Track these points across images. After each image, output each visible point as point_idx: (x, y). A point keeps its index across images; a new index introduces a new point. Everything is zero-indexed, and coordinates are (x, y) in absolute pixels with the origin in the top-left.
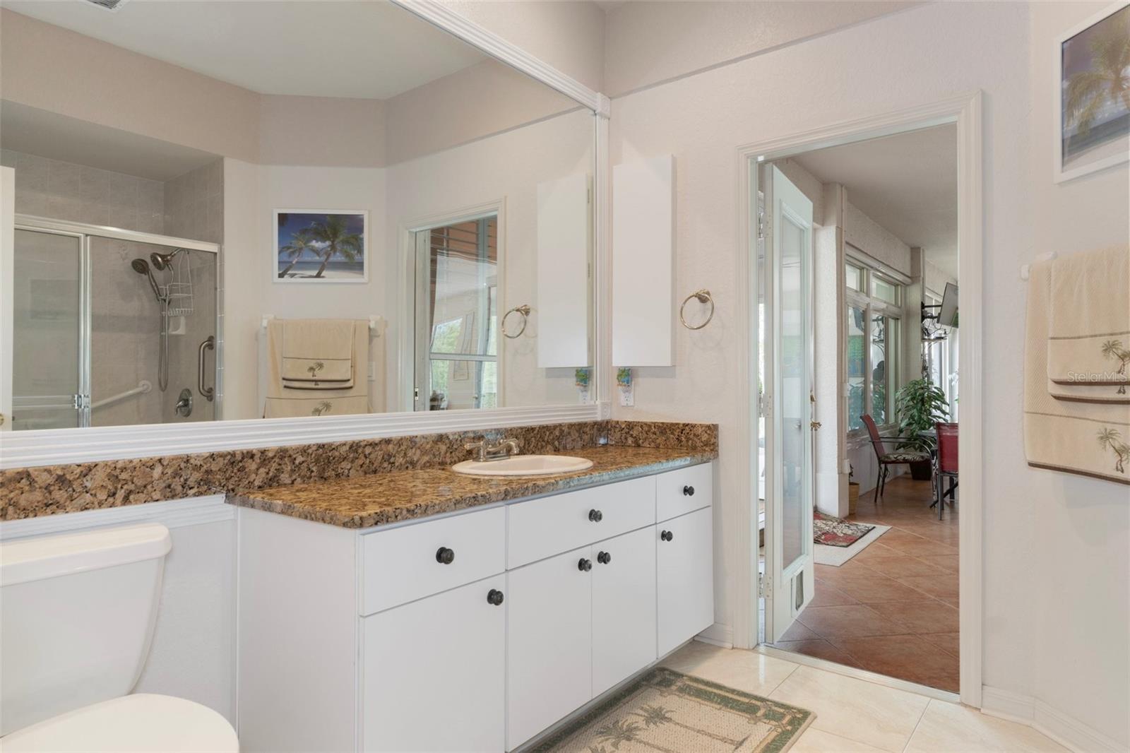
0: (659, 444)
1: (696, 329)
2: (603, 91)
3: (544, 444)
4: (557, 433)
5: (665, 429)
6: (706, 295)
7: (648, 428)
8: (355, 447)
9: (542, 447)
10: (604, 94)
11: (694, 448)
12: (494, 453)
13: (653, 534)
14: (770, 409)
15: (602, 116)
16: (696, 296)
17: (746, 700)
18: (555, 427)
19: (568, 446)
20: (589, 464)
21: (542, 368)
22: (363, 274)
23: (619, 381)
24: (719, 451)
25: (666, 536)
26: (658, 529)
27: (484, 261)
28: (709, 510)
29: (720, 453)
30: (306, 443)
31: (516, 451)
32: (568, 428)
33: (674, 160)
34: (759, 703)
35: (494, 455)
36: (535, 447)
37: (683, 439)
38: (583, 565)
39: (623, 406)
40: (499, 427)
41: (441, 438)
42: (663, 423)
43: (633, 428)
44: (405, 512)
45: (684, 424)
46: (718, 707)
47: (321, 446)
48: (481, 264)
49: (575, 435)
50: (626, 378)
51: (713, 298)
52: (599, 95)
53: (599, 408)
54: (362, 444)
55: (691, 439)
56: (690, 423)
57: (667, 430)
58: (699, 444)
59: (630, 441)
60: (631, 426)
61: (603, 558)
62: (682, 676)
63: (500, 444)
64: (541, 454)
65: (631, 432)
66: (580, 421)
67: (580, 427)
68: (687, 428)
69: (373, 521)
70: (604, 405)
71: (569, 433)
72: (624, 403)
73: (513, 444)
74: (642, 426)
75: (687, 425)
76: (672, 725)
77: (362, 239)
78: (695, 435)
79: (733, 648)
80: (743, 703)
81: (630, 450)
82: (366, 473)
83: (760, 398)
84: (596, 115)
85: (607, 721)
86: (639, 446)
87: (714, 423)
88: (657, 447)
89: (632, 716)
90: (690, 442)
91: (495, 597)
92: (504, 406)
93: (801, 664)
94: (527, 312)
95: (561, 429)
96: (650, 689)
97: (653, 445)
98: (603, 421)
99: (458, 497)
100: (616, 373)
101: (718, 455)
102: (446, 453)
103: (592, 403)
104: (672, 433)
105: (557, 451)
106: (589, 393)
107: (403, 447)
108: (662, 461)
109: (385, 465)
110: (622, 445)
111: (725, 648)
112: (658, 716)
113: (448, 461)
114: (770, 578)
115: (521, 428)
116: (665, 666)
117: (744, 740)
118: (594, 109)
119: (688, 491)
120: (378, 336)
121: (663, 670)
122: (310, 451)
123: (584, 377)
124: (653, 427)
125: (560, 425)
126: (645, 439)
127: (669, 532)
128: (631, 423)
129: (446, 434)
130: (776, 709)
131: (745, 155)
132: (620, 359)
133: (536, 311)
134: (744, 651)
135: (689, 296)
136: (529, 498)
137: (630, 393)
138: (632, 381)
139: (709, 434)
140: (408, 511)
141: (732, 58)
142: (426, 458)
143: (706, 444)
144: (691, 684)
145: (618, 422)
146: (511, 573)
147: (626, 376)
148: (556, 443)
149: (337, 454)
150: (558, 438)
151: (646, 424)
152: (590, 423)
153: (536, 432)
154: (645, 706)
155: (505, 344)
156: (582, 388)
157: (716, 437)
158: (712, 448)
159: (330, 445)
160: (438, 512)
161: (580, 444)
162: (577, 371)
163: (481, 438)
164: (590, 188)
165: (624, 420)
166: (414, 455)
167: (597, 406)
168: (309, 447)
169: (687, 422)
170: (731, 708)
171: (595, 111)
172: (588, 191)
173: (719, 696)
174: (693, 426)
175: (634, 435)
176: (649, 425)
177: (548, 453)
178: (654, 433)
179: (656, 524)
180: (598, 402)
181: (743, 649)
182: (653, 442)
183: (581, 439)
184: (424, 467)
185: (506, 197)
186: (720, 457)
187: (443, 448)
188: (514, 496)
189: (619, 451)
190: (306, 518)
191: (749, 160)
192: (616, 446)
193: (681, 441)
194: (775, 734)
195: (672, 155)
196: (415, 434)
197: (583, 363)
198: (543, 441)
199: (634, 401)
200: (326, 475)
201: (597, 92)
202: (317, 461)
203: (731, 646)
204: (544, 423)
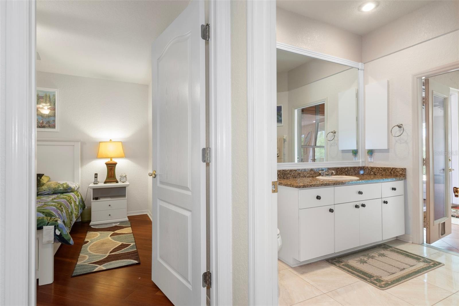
0: (383, 174)
1: (397, 137)
2: (361, 62)
3: (342, 173)
4: (346, 170)
5: (385, 169)
6: (401, 125)
7: (378, 169)
8: (291, 171)
9: (342, 174)
10: (362, 63)
11: (397, 176)
12: (328, 174)
13: (380, 201)
14: (428, 163)
15: (361, 70)
16: (397, 126)
17: (416, 257)
18: (346, 168)
19: (350, 174)
20: (358, 178)
21: (340, 150)
22: (282, 123)
23: (368, 154)
24: (407, 177)
25: (386, 202)
26: (382, 200)
27: (318, 115)
28: (403, 197)
29: (407, 178)
30: (280, 169)
31: (334, 174)
32: (350, 168)
33: (388, 82)
34: (421, 258)
35: (328, 175)
36: (340, 173)
37: (392, 173)
38: (357, 206)
39: (369, 162)
40: (328, 167)
41: (312, 170)
42: (384, 168)
43: (373, 169)
44: (309, 186)
45: (392, 168)
46: (405, 256)
47: (283, 170)
48: (317, 116)
49: (352, 171)
50: (370, 153)
51: (404, 126)
52: (360, 63)
53: (361, 162)
54: (293, 170)
55: (395, 173)
56: (395, 167)
57: (386, 170)
58: (398, 174)
59: (372, 173)
60: (372, 168)
61: (363, 206)
62: (392, 247)
63: (329, 172)
64: (341, 175)
65: (372, 170)
66: (354, 166)
67: (354, 168)
68: (394, 169)
69: (302, 187)
70: (363, 162)
71: (350, 170)
72: (370, 161)
73: (334, 172)
74: (376, 168)
75: (394, 168)
76: (387, 258)
77: (281, 113)
78: (397, 171)
79: (412, 243)
80: (415, 257)
81: (372, 176)
82: (293, 178)
83: (424, 160)
84: (359, 70)
85: (366, 253)
86: (375, 175)
87: (405, 168)
88: (382, 175)
89: (374, 254)
90: (395, 174)
91: (331, 211)
92: (327, 161)
93: (441, 251)
94: (335, 133)
95: (348, 169)
96: (380, 249)
97: (381, 174)
98: (362, 167)
99: (322, 183)
100: (367, 151)
101: (406, 178)
102: (314, 174)
103: (358, 161)
104: (388, 171)
105: (346, 175)
106: (357, 158)
107: (302, 172)
108: (384, 179)
109: (298, 176)
110: (369, 174)
111: (409, 243)
112: (383, 255)
113: (314, 176)
114: (428, 221)
115: (335, 168)
116: (386, 244)
117: (414, 265)
118: (359, 68)
119: (394, 189)
120: (286, 141)
121: (385, 245)
122: (281, 171)
123: (355, 153)
124: (381, 169)
125: (347, 167)
126: (378, 172)
127: (386, 201)
128: (372, 167)
129: (314, 169)
130: (428, 260)
131: (416, 77)
132: (368, 147)
133: (338, 132)
134: (417, 245)
135: (394, 126)
136: (340, 185)
137: (372, 158)
138: (372, 154)
139: (402, 171)
140: (310, 185)
141: (411, 45)
142: (308, 175)
143: (401, 174)
144: (395, 249)
145: (368, 167)
146: (335, 205)
147: (371, 152)
148: (346, 173)
149: (287, 172)
150: (347, 171)
151: (378, 168)
152: (357, 167)
153: (340, 169)
154: (378, 252)
155: (327, 142)
156: (354, 156)
157: (405, 172)
158: (404, 176)
159: (285, 170)
160: (317, 186)
161: (354, 173)
162: (353, 151)
163: (323, 170)
164: (357, 93)
165: (370, 166)
166: (305, 174)
167: (360, 162)
168: (281, 170)
169: (394, 167)
170: (410, 257)
171: (358, 69)
172: (356, 94)
173: (405, 254)
174: (396, 169)
175: (374, 171)
176: (379, 168)
177: (343, 175)
178: (381, 171)
179: (382, 198)
180: (360, 161)
181: (417, 244)
182: (381, 173)
183: (354, 172)
184: (308, 177)
185: (327, 98)
186: (407, 179)
187: (313, 172)
188: (336, 185)
189: (368, 176)
190: (285, 186)
191: (418, 79)
192: (367, 174)
193: (391, 173)
194: (426, 266)
195: (388, 80)
196: (305, 168)
197: (355, 148)
198: (342, 172)
199: (374, 160)
200: (285, 177)
201: (359, 62)
202: (282, 174)
203: (412, 242)
204: (342, 167)
